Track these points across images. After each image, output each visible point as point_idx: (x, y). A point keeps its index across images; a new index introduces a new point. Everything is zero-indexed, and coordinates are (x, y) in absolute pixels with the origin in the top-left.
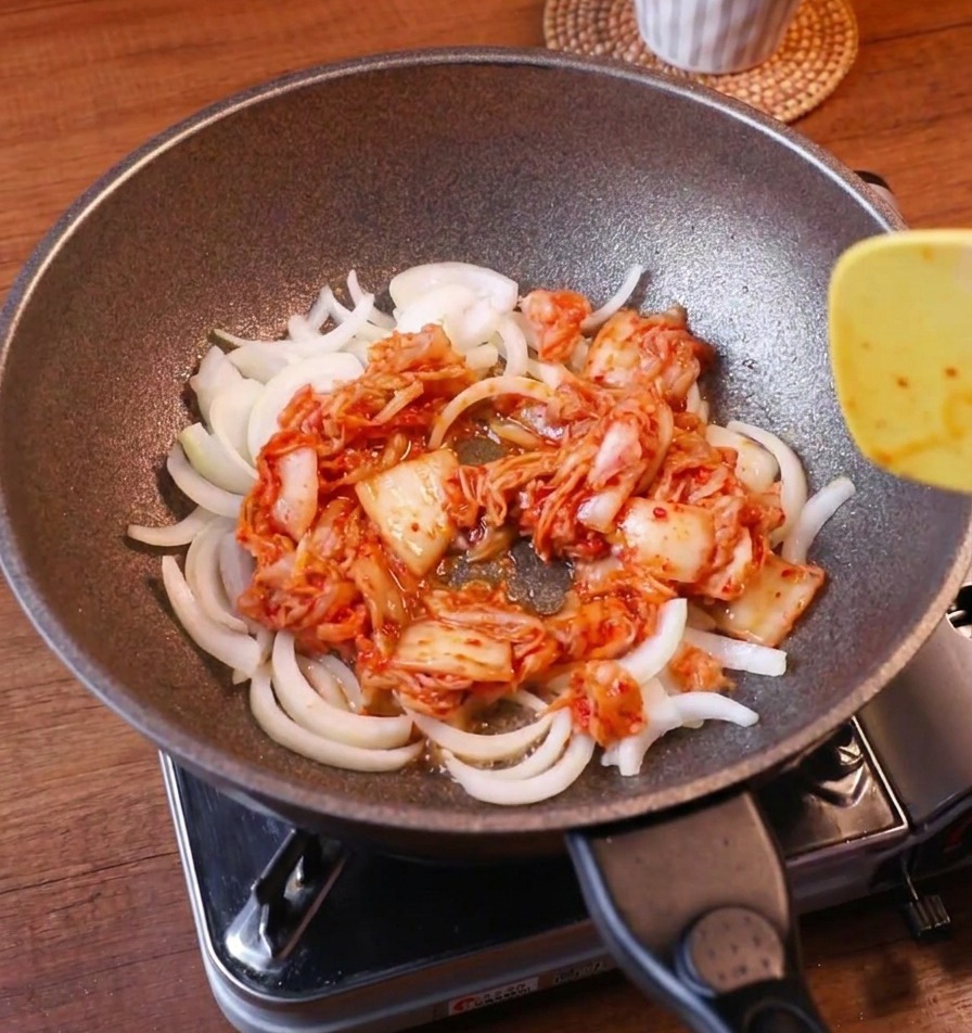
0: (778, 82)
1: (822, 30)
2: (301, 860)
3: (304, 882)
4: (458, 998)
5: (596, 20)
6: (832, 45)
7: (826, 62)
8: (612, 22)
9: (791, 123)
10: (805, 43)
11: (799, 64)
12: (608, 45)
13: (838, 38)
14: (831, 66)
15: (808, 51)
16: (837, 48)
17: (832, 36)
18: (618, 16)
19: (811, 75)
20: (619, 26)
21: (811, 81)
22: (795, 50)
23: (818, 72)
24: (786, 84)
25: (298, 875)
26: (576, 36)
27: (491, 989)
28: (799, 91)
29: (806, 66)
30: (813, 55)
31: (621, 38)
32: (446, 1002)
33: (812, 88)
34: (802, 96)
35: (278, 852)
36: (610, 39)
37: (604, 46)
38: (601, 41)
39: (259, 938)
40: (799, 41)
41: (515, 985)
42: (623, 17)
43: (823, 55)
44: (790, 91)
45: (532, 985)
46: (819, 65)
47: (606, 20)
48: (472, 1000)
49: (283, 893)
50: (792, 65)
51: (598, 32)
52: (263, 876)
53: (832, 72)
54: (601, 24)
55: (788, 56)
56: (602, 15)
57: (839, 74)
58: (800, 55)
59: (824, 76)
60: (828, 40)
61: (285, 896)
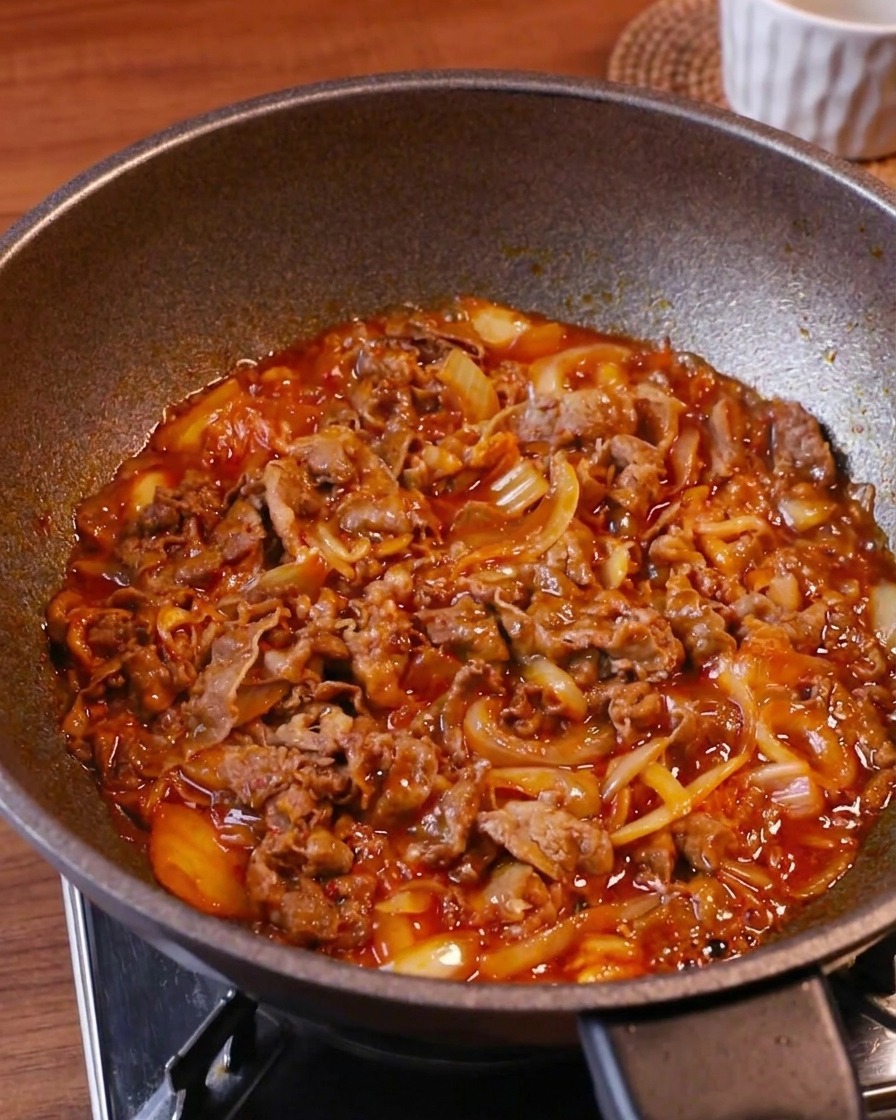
2: (230, 1040)
3: (232, 1068)
5: (674, 75)
8: (693, 78)
18: (700, 71)
20: (700, 83)
25: (225, 1058)
35: (202, 1026)
42: (708, 73)
47: (686, 75)
49: (204, 1078)
52: (181, 1052)
54: (680, 79)
56: (682, 69)
61: (207, 1082)
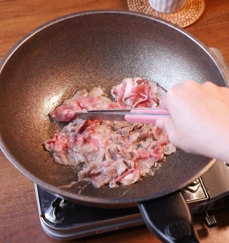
0: (185, 17)
1: (196, 3)
3: (64, 203)
4: (99, 230)
6: (198, 7)
7: (197, 12)
9: (184, 28)
10: (192, 7)
11: (190, 12)
12: (143, 6)
13: (200, 6)
14: (198, 13)
15: (192, 9)
16: (199, 8)
17: (198, 5)
19: (193, 15)
20: (146, 2)
21: (193, 17)
22: (189, 9)
23: (195, 14)
24: (187, 17)
25: (63, 201)
26: (135, 4)
27: (107, 229)
28: (190, 19)
29: (192, 12)
30: (193, 10)
31: (146, 5)
32: (97, 231)
33: (193, 18)
34: (190, 20)
36: (143, 5)
37: (142, 7)
38: (142, 5)
39: (53, 215)
40: (190, 6)
41: (113, 228)
43: (196, 10)
44: (188, 19)
45: (117, 228)
46: (195, 12)
48: (102, 231)
49: (59, 205)
50: (188, 12)
51: (141, 3)
52: (54, 201)
53: (198, 14)
55: (187, 10)
57: (200, 15)
58: (190, 10)
59: (196, 15)
60: (197, 6)
61: (60, 206)
